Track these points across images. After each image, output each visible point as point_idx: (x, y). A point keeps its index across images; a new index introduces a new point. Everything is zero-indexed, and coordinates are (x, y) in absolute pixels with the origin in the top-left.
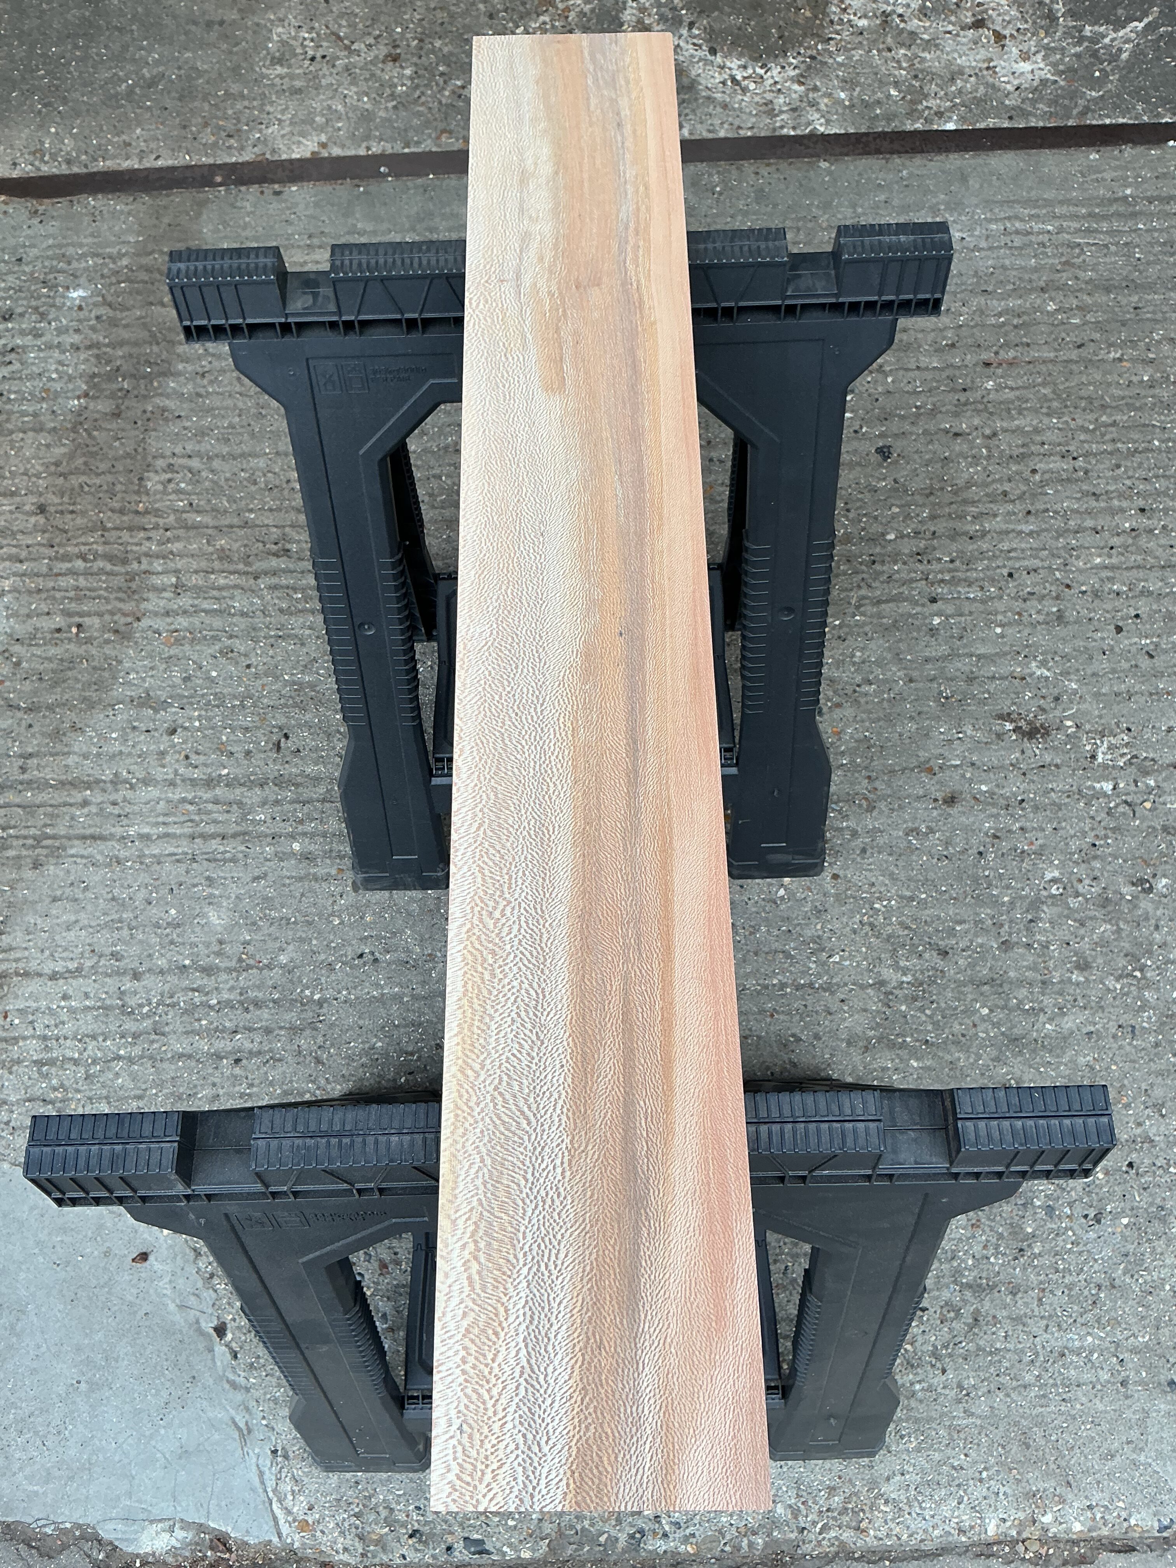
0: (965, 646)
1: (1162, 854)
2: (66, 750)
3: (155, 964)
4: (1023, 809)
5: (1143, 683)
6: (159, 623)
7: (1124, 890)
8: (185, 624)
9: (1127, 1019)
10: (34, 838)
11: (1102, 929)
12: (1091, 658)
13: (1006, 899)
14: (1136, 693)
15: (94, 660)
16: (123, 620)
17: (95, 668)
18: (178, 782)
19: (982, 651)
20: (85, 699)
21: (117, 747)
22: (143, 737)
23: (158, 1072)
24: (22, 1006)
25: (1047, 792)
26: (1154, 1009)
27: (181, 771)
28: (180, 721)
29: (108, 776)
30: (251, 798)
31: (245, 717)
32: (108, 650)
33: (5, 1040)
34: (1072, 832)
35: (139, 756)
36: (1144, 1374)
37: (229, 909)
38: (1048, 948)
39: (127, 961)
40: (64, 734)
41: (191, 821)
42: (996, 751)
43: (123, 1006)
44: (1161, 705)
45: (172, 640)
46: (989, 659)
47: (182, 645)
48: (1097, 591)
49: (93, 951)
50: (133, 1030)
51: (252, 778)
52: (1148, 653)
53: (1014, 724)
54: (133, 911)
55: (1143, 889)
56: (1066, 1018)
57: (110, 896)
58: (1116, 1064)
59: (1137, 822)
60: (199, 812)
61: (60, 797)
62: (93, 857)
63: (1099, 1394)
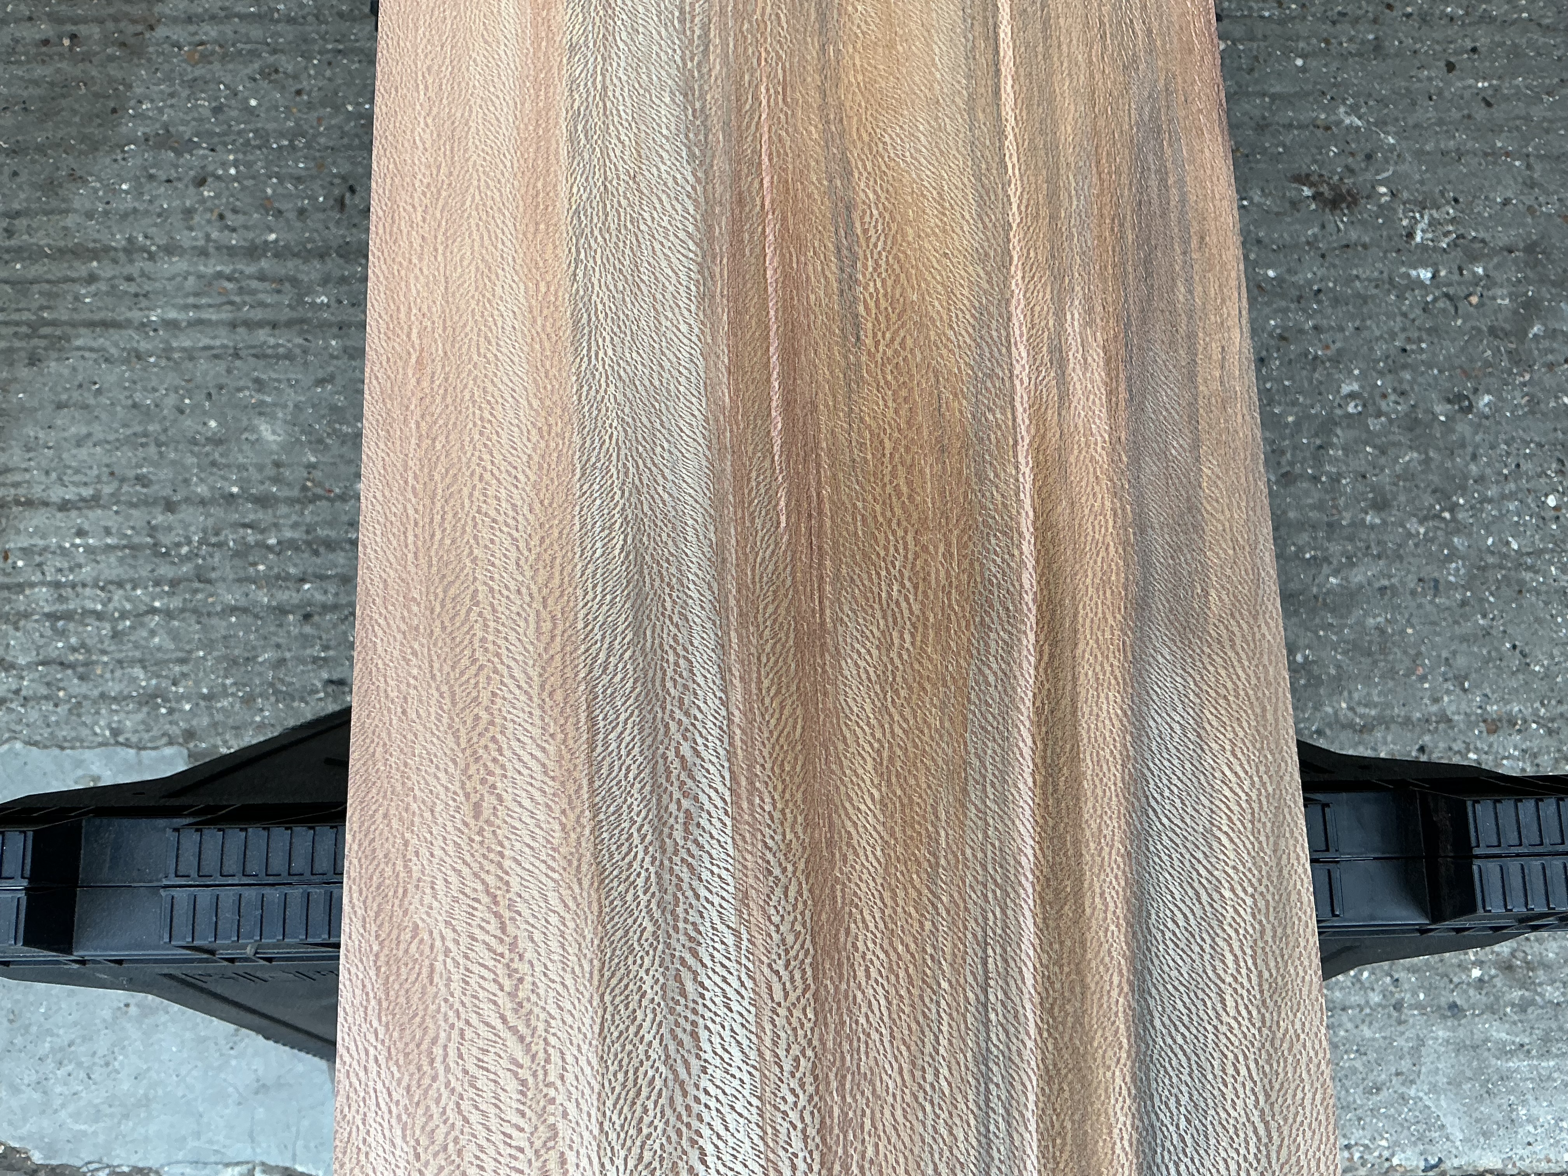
0: (1257, 82)
1: (1487, 364)
2: (63, 206)
3: (194, 492)
4: (1319, 302)
5: (1475, 139)
6: (178, 33)
7: (1438, 409)
8: (213, 34)
9: (1431, 571)
10: (29, 324)
11: (1407, 458)
12: (1414, 103)
13: (1290, 419)
14: (1468, 152)
15: (95, 84)
16: (131, 29)
17: (96, 95)
18: (211, 250)
19: (1278, 89)
20: (83, 139)
21: (129, 203)
22: (162, 189)
23: (205, 629)
24: (25, 545)
25: (1350, 280)
26: (1463, 558)
27: (215, 235)
28: (210, 168)
29: (119, 240)
30: (308, 273)
31: (296, 162)
32: (113, 71)
33: (8, 587)
34: (1377, 333)
35: (159, 215)
36: (1422, 996)
37: (285, 422)
38: (1339, 482)
39: (156, 487)
40: (60, 185)
41: (232, 303)
42: (1289, 224)
43: (155, 545)
44: (1497, 169)
45: (197, 56)
46: (1285, 99)
47: (211, 63)
48: (1426, 14)
49: (112, 474)
50: (170, 575)
51: (309, 246)
52: (1484, 99)
53: (1313, 189)
54: (160, 422)
55: (1461, 408)
56: (1355, 570)
57: (130, 402)
58: (1412, 626)
59: (1459, 322)
60: (241, 291)
61: (59, 270)
62: (104, 350)
63: (1368, 1020)
